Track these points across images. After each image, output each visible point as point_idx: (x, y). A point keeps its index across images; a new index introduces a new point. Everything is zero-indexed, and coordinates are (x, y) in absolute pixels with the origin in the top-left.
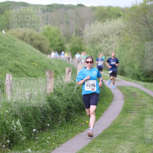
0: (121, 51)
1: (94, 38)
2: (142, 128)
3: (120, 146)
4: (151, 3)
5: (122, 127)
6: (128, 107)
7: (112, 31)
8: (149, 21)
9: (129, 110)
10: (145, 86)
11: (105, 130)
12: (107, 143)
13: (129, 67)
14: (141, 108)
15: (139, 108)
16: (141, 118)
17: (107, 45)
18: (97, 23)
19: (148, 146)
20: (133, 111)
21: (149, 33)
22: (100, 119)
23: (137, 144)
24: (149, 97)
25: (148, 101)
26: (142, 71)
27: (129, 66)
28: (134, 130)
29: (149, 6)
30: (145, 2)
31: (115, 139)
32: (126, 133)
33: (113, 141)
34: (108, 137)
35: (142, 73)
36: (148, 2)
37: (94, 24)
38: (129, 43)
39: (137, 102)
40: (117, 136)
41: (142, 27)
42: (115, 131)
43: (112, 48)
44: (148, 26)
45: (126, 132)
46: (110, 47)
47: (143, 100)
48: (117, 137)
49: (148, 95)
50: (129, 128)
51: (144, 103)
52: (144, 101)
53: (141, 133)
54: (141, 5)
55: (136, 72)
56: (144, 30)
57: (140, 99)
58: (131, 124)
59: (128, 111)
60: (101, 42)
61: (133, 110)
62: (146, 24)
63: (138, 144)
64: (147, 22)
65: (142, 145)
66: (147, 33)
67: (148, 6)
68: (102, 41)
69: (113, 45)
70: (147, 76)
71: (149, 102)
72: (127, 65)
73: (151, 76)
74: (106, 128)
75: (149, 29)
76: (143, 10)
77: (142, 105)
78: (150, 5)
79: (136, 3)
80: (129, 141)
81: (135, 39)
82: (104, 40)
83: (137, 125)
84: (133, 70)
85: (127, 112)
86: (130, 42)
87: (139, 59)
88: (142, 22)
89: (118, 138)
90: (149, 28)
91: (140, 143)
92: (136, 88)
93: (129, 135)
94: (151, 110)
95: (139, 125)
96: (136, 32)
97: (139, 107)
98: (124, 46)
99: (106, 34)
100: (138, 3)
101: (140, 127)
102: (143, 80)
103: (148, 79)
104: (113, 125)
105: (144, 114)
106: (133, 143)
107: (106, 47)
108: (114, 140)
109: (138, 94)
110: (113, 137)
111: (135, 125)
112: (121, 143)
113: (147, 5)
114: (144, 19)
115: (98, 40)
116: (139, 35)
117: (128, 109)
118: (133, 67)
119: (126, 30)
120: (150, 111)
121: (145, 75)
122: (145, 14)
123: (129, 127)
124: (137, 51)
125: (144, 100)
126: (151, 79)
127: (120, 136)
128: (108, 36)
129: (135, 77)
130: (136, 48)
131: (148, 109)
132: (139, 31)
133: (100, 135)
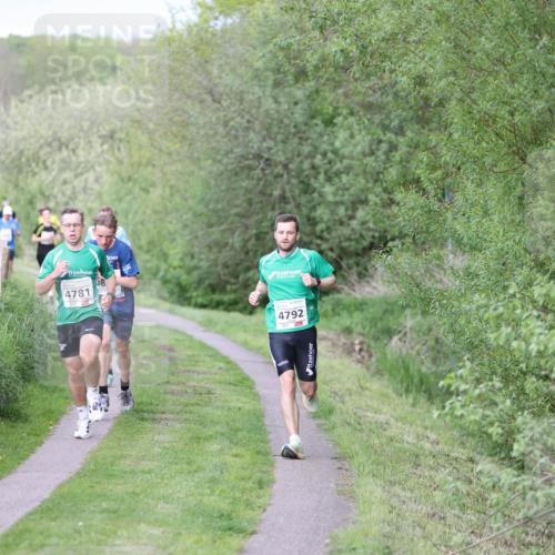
0: (120, 200)
1: (22, 152)
2: (196, 475)
3: (118, 542)
4: (225, 25)
5: (125, 472)
6: (144, 399)
7: (86, 125)
8: (221, 89)
9: (148, 412)
10: (208, 325)
11: (61, 486)
12: (70, 531)
13: (147, 257)
14: (192, 405)
15: (187, 405)
16: (192, 438)
17: (68, 175)
18: (30, 97)
19: (218, 541)
20: (164, 416)
21: (221, 130)
22: (44, 446)
23: (180, 534)
24: (222, 365)
25: (217, 377)
26: (196, 268)
27: (148, 251)
28: (166, 484)
29: (220, 34)
30: (206, 21)
31: (99, 516)
32: (138, 495)
33: (91, 526)
34: (74, 509)
35: (195, 274)
36: (216, 18)
37: (22, 102)
38: (150, 168)
39: (178, 384)
40: (104, 505)
41: (193, 109)
42: (98, 489)
43: (85, 189)
44: (216, 105)
45: (138, 490)
46: (79, 183)
47: (198, 373)
48: (104, 511)
49: (215, 355)
50: (148, 476)
51: (203, 384)
52: (201, 376)
53: (193, 495)
54: (189, 28)
55: (172, 273)
56: (201, 121)
57: (189, 371)
58: (155, 463)
59: (146, 415)
60: (46, 168)
61: (163, 413)
62: (209, 99)
63: (183, 532)
64: (210, 93)
65: (196, 537)
66: (211, 132)
67: (214, 35)
68: (49, 163)
69: (91, 176)
70: (213, 288)
71: (220, 383)
72: (140, 248)
73: (229, 287)
74: (65, 477)
75: (218, 118)
76: (196, 49)
77: (196, 392)
78: (224, 31)
79: (173, 22)
80: (149, 523)
81: (170, 154)
82: (58, 157)
83: (178, 467)
84: (164, 266)
85: (143, 419)
86: (150, 163)
87: (186, 226)
88: (195, 92)
89: (109, 512)
90: (221, 114)
91: (188, 528)
92: (176, 331)
93: (150, 501)
94: (229, 409)
95: (185, 466)
96: (174, 129)
97: (184, 399)
98: (130, 179)
99: (64, 135)
100: (181, 21)
101: (189, 472)
102: (200, 300)
103: (216, 297)
104: (92, 467)
105: (202, 424)
106: (163, 533)
107: (65, 182)
108: (94, 522)
109: (182, 353)
110: (92, 508)
111: (171, 463)
112: (119, 533)
113: (210, 30)
114: (200, 83)
115: (36, 158)
116: (184, 137)
117: (145, 409)
118: (165, 256)
119: (137, 123)
120: (226, 413)
121: (207, 282)
122: (207, 62)
123: (150, 472)
124: (177, 198)
125: (204, 373)
126: (226, 298)
127: (115, 507)
128: (71, 146)
129: (172, 293)
130: (172, 187)
131: (217, 408)
132: (185, 124)
133: (43, 502)
